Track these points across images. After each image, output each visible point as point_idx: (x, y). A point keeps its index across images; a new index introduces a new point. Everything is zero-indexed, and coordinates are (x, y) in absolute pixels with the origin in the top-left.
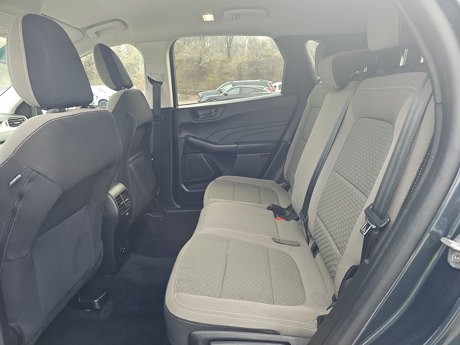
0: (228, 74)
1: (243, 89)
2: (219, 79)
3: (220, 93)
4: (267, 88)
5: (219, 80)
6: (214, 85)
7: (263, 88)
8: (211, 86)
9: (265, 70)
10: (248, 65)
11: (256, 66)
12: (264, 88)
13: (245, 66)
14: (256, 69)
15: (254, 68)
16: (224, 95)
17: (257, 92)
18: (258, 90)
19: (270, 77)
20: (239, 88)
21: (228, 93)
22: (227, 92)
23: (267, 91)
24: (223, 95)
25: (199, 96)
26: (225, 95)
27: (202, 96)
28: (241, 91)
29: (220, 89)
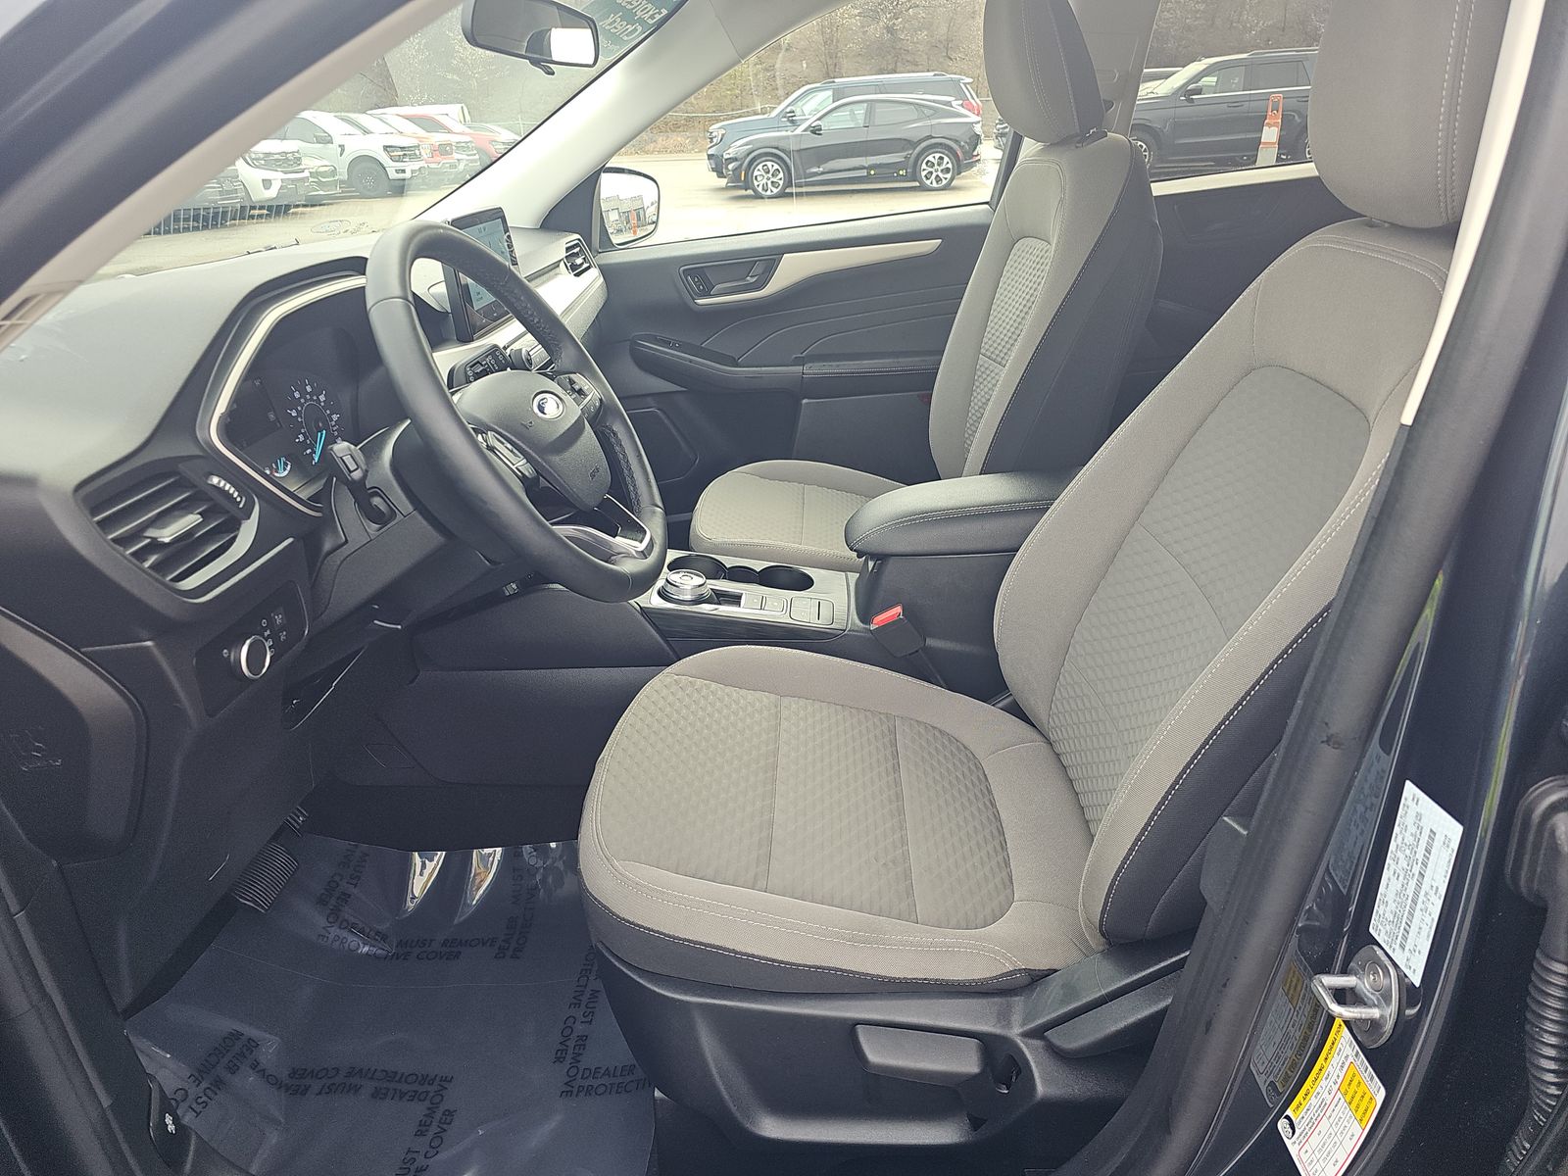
0: (787, 50)
1: (879, 109)
4: (961, 102)
6: (738, 92)
7: (949, 104)
8: (725, 96)
9: (923, 35)
10: (860, 15)
12: (954, 104)
13: (850, 17)
14: (890, 30)
15: (881, 24)
16: (809, 133)
17: (929, 117)
18: (932, 112)
19: (941, 60)
20: (865, 105)
21: (824, 124)
22: (819, 119)
23: (966, 116)
24: (804, 131)
25: (714, 134)
26: (814, 132)
27: (723, 135)
28: (869, 113)
29: (788, 110)
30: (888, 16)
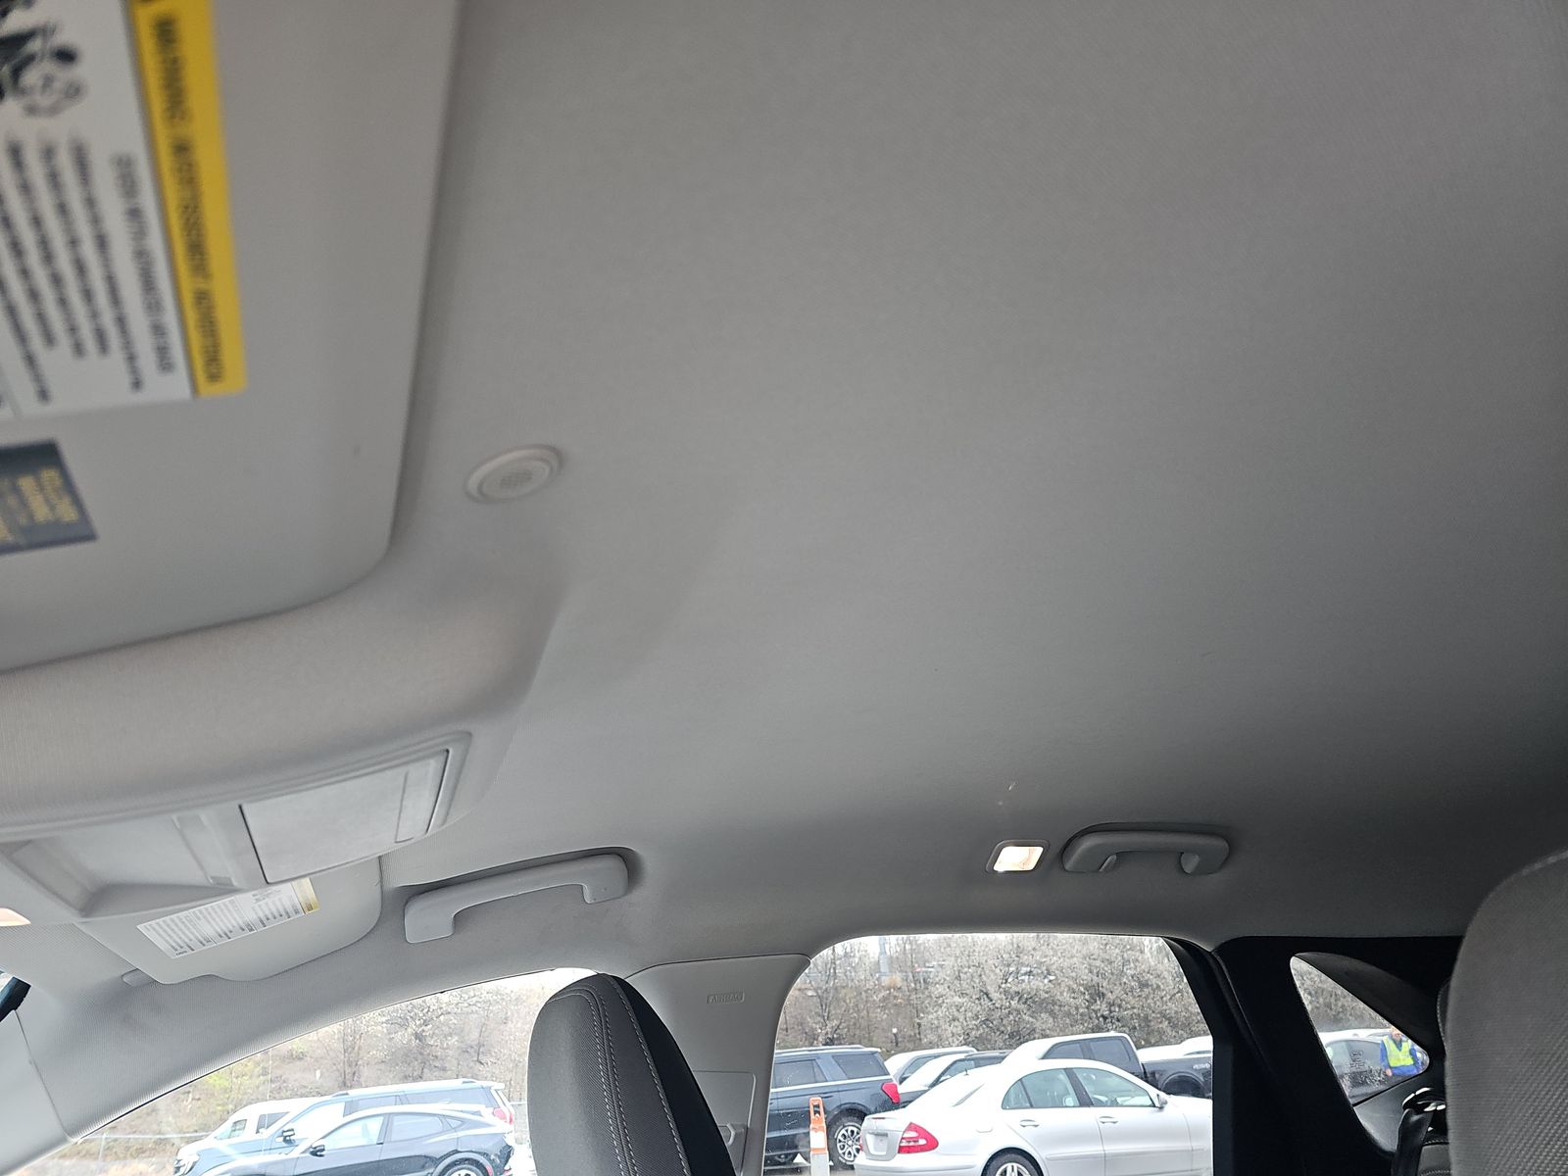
0: (300, 1059)
1: (397, 1122)
2: (257, 1082)
3: (284, 1144)
4: (490, 1111)
5: (258, 1087)
7: (478, 1113)
8: (214, 1113)
9: (454, 1041)
10: (387, 1022)
11: (420, 1025)
12: (483, 1112)
13: (376, 1024)
14: (418, 1036)
15: (409, 1030)
16: (308, 1154)
17: (455, 1129)
18: (457, 1123)
19: (472, 1064)
20: (382, 1118)
21: (328, 1143)
22: (323, 1138)
23: (497, 1126)
24: (303, 1152)
25: (181, 1163)
26: (314, 1154)
28: (386, 1129)
29: (285, 1129)
30: (418, 1023)
